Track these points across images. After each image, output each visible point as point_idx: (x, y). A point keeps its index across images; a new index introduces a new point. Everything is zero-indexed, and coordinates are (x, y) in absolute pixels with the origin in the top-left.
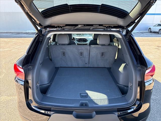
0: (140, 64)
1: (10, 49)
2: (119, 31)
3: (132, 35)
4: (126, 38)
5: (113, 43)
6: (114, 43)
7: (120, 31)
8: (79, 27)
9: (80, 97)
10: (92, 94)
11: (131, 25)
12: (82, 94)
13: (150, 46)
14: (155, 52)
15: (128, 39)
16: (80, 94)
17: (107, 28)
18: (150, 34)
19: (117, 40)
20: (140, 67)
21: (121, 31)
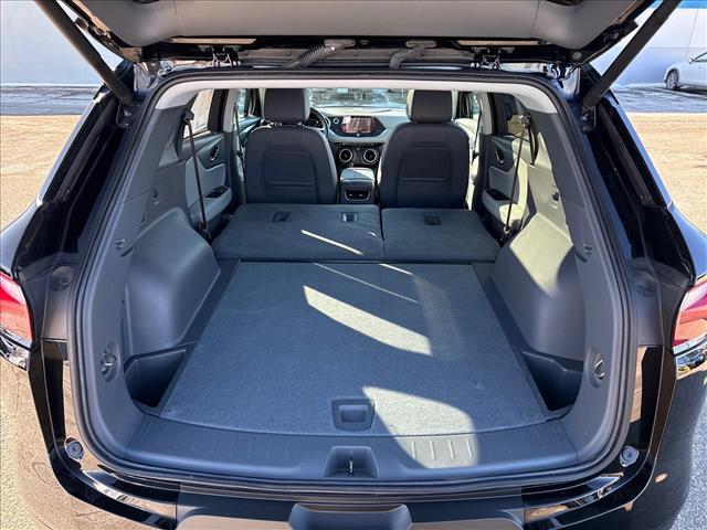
0: (650, 256)
1: (28, 168)
2: (543, 75)
3: (611, 100)
4: (579, 114)
5: (508, 142)
6: (512, 140)
7: (549, 74)
8: (326, 50)
9: (331, 421)
10: (394, 409)
11: (608, 41)
12: (341, 407)
13: (674, 152)
14: (696, 183)
15: (589, 121)
16: (335, 404)
17: (478, 58)
18: (674, 97)
19: (528, 127)
20: (649, 271)
21: (550, 78)
